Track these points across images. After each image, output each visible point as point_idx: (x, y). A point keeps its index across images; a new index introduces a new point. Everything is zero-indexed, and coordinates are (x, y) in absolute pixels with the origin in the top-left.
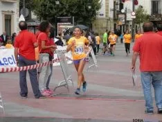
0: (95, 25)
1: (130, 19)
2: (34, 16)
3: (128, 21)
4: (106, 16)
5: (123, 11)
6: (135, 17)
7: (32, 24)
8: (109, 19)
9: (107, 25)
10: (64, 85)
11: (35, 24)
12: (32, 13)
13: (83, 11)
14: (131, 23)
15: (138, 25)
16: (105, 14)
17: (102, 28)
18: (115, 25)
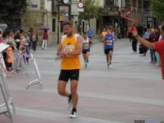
0: (26, 21)
1: (76, 14)
3: (73, 16)
4: (42, 8)
5: (66, 1)
6: (82, 10)
9: (43, 21)
16: (39, 5)
17: (36, 25)
18: (54, 21)
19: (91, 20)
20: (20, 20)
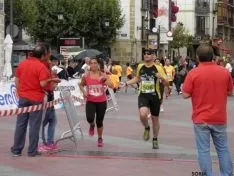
0: (115, 50)
1: (165, 42)
2: (25, 36)
3: (162, 45)
4: (131, 37)
5: (155, 30)
6: (171, 39)
7: (23, 47)
8: (135, 42)
9: (132, 49)
10: (70, 138)
11: (27, 47)
12: (24, 32)
13: (98, 30)
14: (166, 48)
15: (176, 50)
16: (129, 35)
17: (125, 54)
19: (181, 49)
20: (109, 49)
